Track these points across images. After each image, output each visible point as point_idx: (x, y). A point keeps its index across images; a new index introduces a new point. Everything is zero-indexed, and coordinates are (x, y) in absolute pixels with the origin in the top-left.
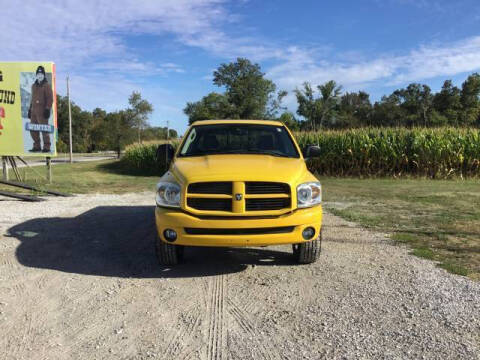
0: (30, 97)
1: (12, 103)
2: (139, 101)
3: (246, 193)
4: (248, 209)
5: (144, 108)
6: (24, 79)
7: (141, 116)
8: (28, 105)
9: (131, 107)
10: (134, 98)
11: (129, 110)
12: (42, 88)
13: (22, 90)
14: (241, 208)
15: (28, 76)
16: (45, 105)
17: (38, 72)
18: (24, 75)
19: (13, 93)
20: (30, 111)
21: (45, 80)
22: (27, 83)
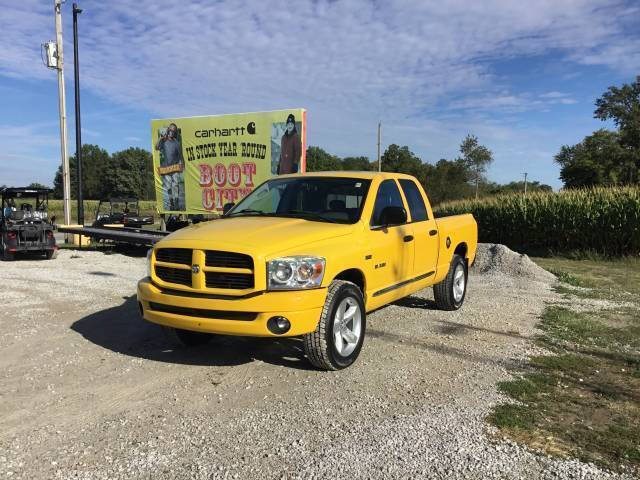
0: (280, 150)
1: (263, 157)
2: (473, 148)
3: (206, 265)
4: (209, 284)
5: (482, 157)
6: (274, 130)
7: (473, 168)
8: (278, 160)
9: (463, 156)
10: (468, 145)
11: (460, 161)
12: (292, 138)
13: (272, 142)
14: (201, 283)
15: (279, 127)
16: (293, 160)
17: (288, 122)
18: (275, 125)
19: (264, 147)
20: (279, 166)
21: (294, 131)
22: (278, 134)
